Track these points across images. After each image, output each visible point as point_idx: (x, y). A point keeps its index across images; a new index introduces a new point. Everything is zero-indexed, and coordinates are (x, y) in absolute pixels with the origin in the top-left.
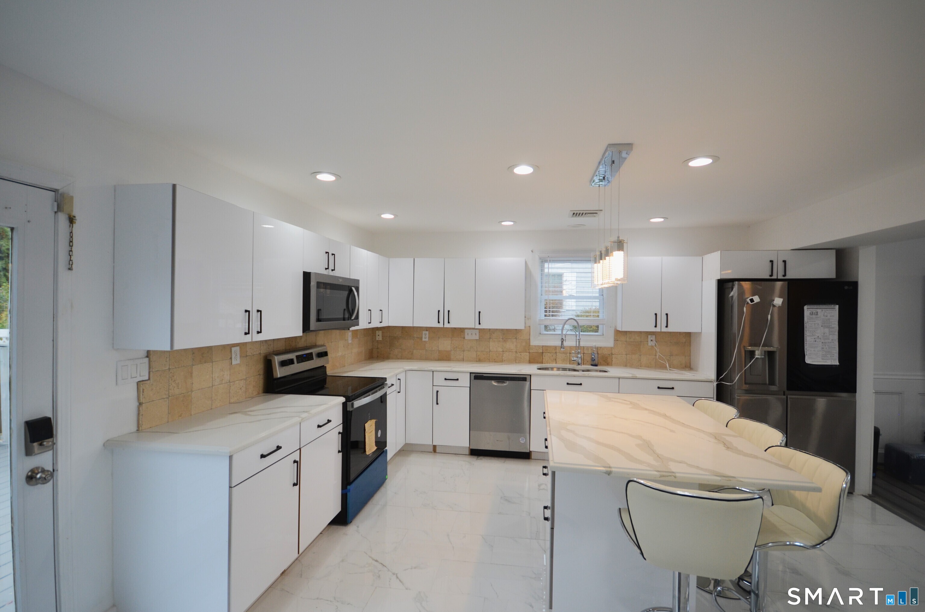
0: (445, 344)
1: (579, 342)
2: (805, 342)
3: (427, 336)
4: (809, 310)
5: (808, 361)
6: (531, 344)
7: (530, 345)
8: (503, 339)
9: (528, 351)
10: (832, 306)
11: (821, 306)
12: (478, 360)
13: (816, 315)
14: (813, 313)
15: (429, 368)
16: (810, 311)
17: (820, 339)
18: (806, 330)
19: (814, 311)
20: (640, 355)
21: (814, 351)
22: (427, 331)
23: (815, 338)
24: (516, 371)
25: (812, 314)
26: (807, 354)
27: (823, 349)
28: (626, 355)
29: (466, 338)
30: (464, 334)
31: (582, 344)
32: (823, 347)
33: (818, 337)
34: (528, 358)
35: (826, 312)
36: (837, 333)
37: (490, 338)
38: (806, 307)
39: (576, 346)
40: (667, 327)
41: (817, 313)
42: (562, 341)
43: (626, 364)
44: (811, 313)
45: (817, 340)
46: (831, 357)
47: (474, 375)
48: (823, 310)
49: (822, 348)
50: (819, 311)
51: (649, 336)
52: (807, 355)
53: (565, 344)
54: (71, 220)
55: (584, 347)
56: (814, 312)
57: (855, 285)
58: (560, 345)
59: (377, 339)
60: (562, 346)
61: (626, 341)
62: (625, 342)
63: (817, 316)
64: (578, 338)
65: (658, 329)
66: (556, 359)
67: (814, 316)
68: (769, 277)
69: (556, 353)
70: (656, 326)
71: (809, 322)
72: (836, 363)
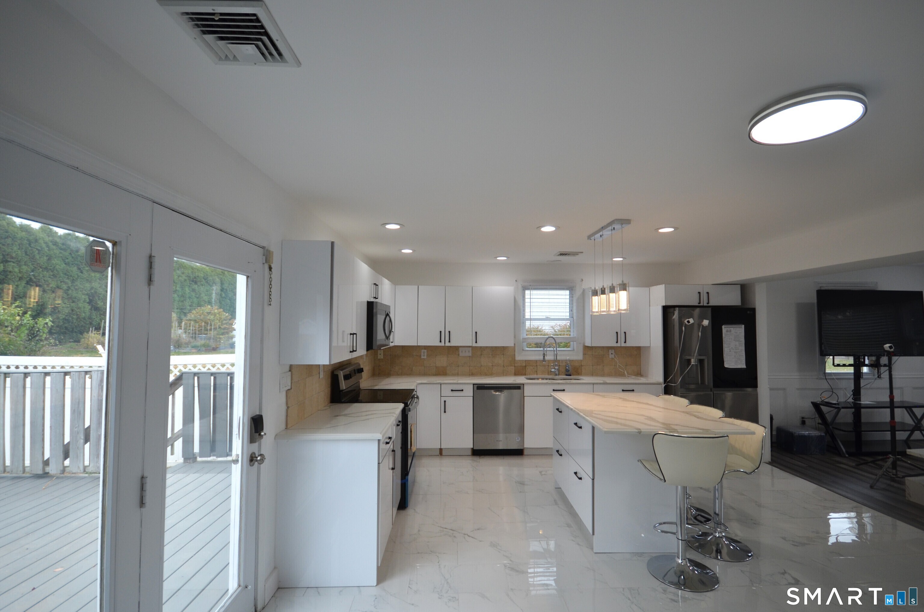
0: (442, 361)
1: (556, 356)
2: (724, 352)
3: (426, 354)
4: (725, 328)
5: (726, 365)
7: (515, 360)
8: (492, 355)
9: (514, 365)
10: (740, 326)
11: (734, 326)
12: (471, 374)
15: (437, 381)
17: (733, 349)
18: (724, 343)
19: (729, 329)
20: (603, 366)
21: (730, 358)
22: (425, 349)
24: (512, 381)
25: (727, 331)
26: (726, 360)
27: (735, 357)
28: (593, 366)
29: (460, 355)
30: (459, 352)
31: (559, 358)
32: (735, 355)
34: (513, 371)
35: (736, 330)
36: (744, 345)
37: (481, 355)
38: (723, 327)
39: (554, 360)
40: (625, 342)
41: (731, 330)
42: (544, 355)
43: (592, 374)
45: (731, 350)
46: (741, 362)
47: (477, 385)
48: (734, 328)
50: (732, 329)
51: (610, 351)
55: (559, 360)
56: (729, 330)
57: (753, 310)
58: (542, 359)
59: (379, 358)
60: (544, 360)
61: (592, 355)
62: (591, 356)
63: (731, 333)
64: (555, 353)
65: (619, 345)
66: (537, 371)
67: (729, 333)
68: (697, 305)
69: (537, 366)
70: (617, 342)
71: (726, 338)
72: (744, 366)
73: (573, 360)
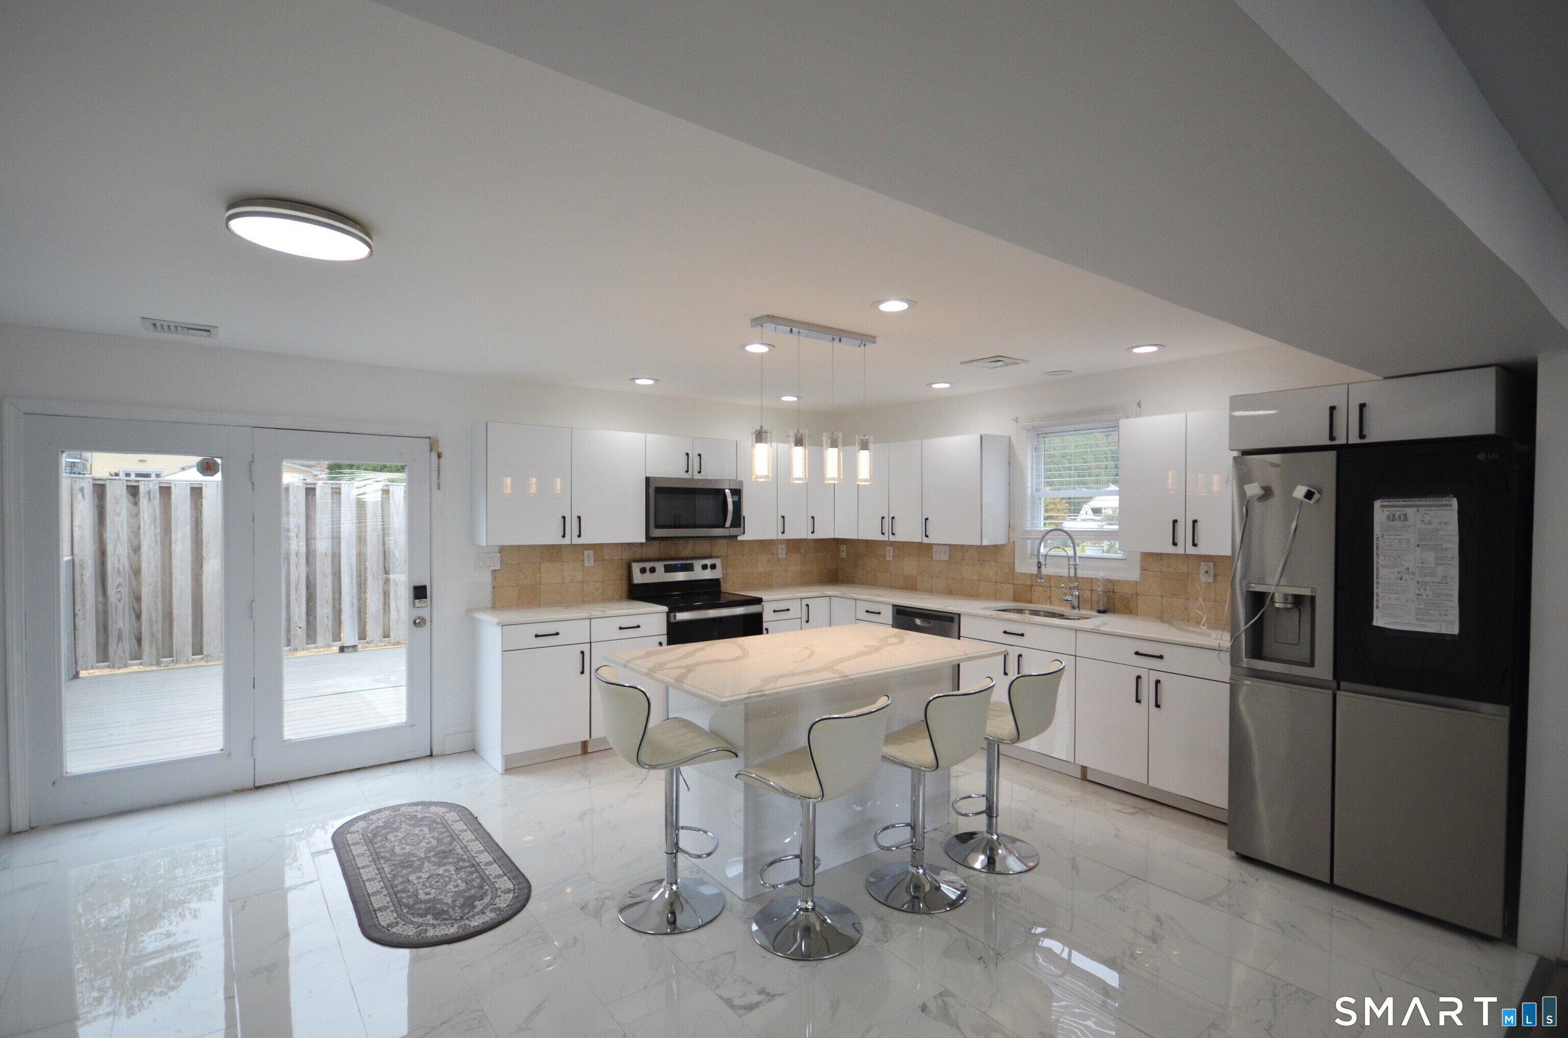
0: (910, 566)
1: (1075, 569)
2: (1375, 580)
3: (891, 553)
4: (1385, 509)
5: (1380, 620)
6: (1017, 570)
7: (1014, 572)
8: (978, 560)
9: (1012, 582)
10: (1445, 501)
11: (1415, 502)
12: (948, 592)
13: (1404, 520)
14: (1394, 515)
15: (852, 595)
16: (1388, 513)
17: (1413, 574)
18: (1377, 555)
19: (1398, 512)
20: (1187, 600)
21: (1397, 599)
22: (891, 546)
23: (1399, 572)
24: (940, 607)
25: (1392, 518)
26: (1380, 605)
27: (1419, 597)
28: (1162, 596)
29: (934, 559)
30: (932, 552)
31: (1080, 573)
32: (1420, 593)
33: (1408, 569)
34: (1011, 593)
35: (1428, 514)
36: (1459, 563)
37: (963, 559)
38: (1377, 504)
39: (1069, 577)
40: (1195, 545)
41: (1405, 515)
42: (1039, 565)
43: (1162, 617)
44: (1391, 516)
45: (1405, 576)
46: (1440, 615)
47: (897, 607)
48: (1420, 509)
49: (1418, 595)
50: (1410, 511)
51: (1203, 564)
52: (1377, 607)
53: (1045, 571)
54: (439, 456)
55: (1091, 579)
56: (1397, 514)
58: (1036, 572)
59: (842, 557)
60: (1039, 575)
61: (1161, 572)
62: (1159, 574)
63: (1407, 523)
64: (1072, 562)
65: (1180, 550)
66: (1050, 597)
67: (1398, 524)
68: (1327, 442)
69: (1050, 587)
70: (1176, 544)
71: (1386, 537)
72: (1453, 629)
73: (1119, 581)
